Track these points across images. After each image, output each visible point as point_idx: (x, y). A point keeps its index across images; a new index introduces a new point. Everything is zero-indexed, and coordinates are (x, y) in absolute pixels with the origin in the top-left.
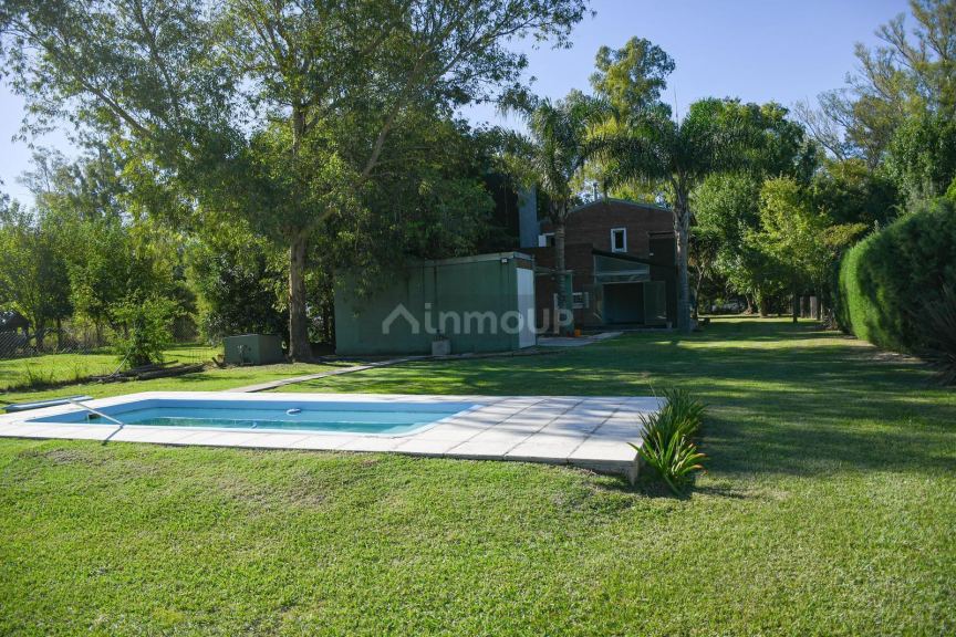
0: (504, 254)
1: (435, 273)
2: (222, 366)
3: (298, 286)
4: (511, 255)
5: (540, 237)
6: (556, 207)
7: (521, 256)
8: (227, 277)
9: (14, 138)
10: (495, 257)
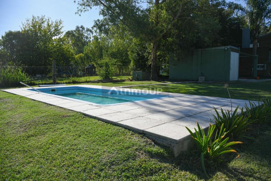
0: (226, 47)
1: (202, 53)
2: (131, 80)
3: (154, 57)
4: (229, 47)
5: (250, 45)
6: (255, 33)
7: (233, 47)
8: (138, 54)
9: (76, 13)
10: (223, 48)
